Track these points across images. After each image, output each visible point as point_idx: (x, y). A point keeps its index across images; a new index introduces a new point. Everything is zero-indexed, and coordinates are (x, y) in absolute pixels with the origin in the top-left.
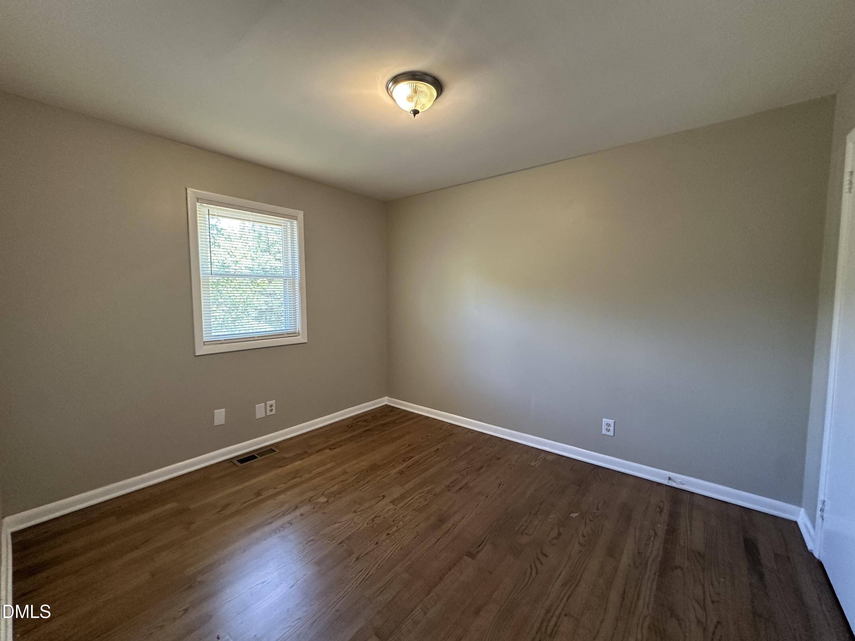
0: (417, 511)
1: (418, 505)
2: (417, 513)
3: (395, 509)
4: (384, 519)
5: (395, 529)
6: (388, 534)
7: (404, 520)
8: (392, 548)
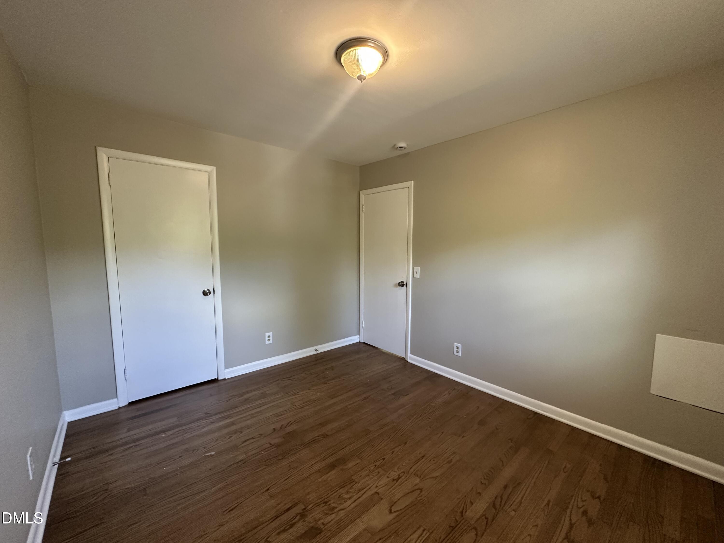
0: (353, 481)
1: (351, 488)
2: (354, 478)
3: (376, 487)
4: (388, 476)
5: (378, 464)
6: (384, 459)
7: (368, 471)
8: (380, 447)
